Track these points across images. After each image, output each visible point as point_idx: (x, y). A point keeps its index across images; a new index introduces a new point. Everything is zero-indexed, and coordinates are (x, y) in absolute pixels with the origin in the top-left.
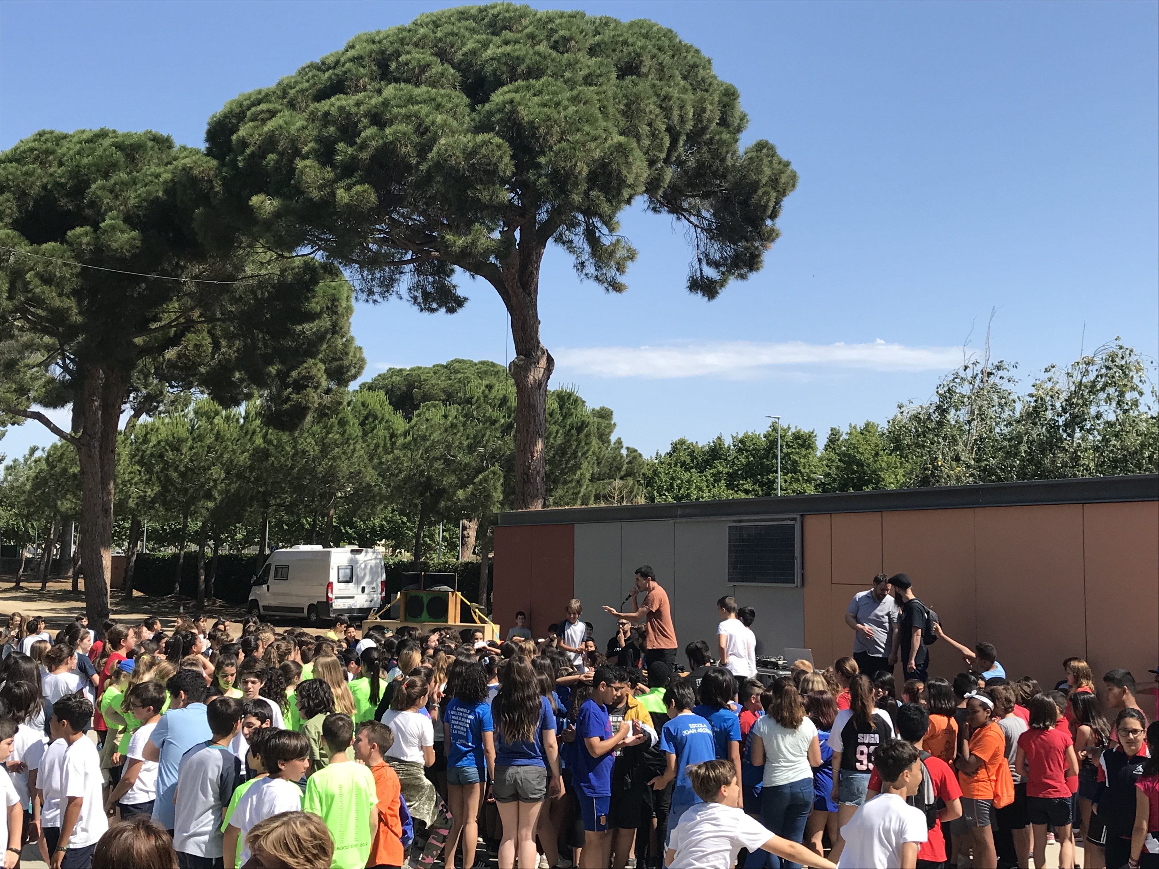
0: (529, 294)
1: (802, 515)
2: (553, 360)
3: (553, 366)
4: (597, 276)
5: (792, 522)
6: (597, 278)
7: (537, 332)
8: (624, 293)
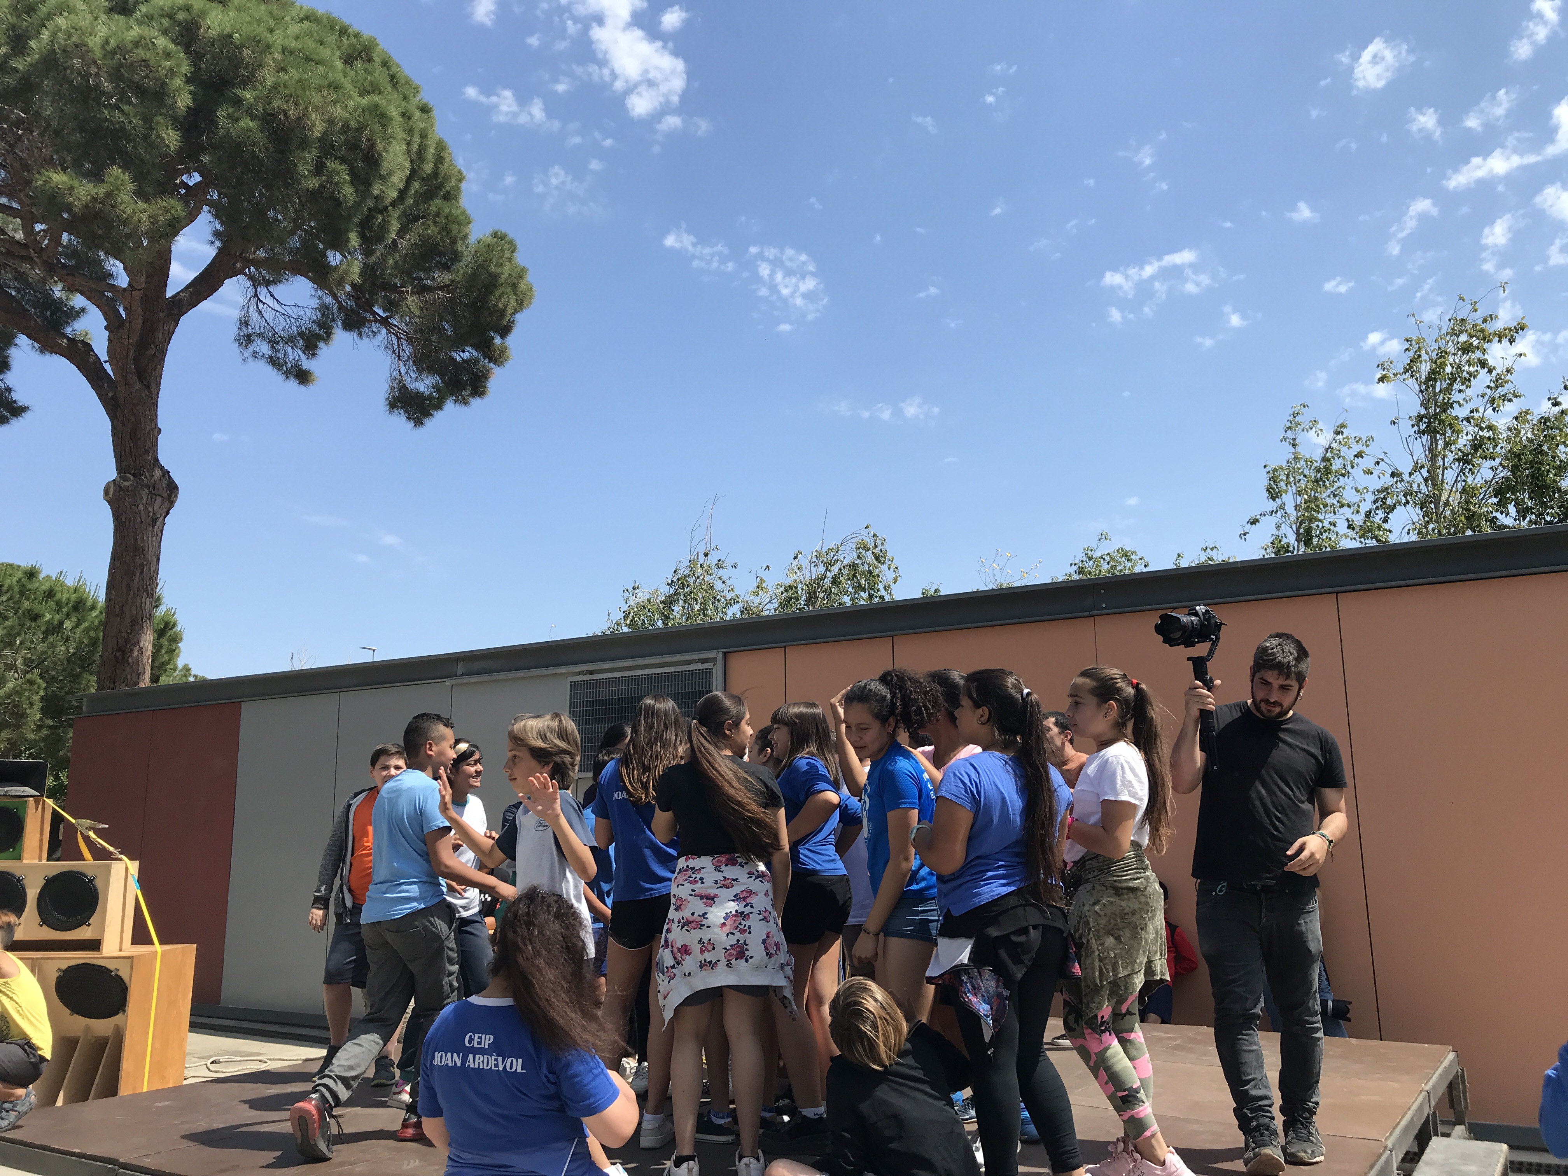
0: (148, 387)
1: (725, 654)
2: (176, 488)
3: (176, 496)
4: (271, 357)
5: (706, 666)
6: (273, 361)
7: (155, 445)
8: (312, 387)
